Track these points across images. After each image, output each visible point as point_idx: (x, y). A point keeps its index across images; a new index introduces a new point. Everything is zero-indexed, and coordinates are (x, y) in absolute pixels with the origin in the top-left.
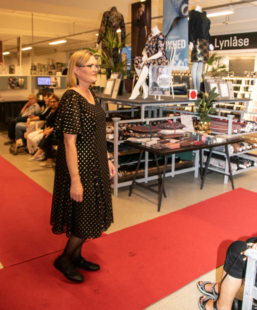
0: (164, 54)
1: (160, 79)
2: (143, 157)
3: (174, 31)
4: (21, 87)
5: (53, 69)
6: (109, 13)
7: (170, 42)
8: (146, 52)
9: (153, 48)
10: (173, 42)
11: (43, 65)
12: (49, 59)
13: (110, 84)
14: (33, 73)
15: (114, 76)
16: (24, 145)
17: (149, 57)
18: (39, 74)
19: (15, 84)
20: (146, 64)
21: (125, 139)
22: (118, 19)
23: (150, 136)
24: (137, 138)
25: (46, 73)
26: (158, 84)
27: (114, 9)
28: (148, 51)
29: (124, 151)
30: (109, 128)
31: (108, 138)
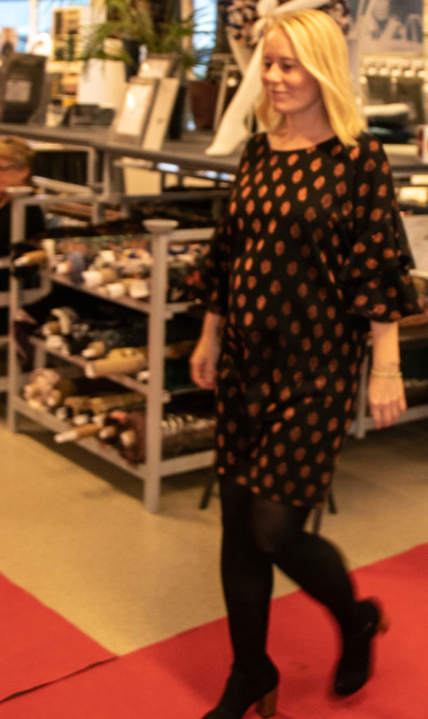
13: (136, 98)
15: (152, 68)
21: (191, 296)
30: (132, 256)
31: (127, 294)
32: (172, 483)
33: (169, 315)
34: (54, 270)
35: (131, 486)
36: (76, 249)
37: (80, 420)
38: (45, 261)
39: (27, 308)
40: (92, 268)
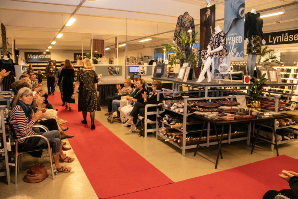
0: (225, 48)
1: (220, 67)
2: (206, 127)
3: (233, 30)
4: (117, 73)
5: (141, 61)
6: (183, 16)
7: (230, 38)
8: (210, 47)
9: (216, 43)
10: (232, 38)
11: (135, 58)
12: (139, 53)
13: (182, 71)
14: (126, 64)
15: (185, 65)
16: (118, 116)
17: (212, 49)
18: (131, 65)
19: (113, 72)
20: (209, 56)
21: (192, 112)
22: (189, 21)
23: (211, 110)
24: (201, 112)
25: (136, 64)
26: (219, 71)
27: (186, 13)
28: (212, 45)
29: (191, 122)
30: (181, 104)
31: (179, 111)
32: (188, 151)
33: (188, 116)
34: (165, 106)
35: (180, 151)
36: (169, 102)
37: (170, 137)
38: (163, 105)
39: (160, 115)
40: (172, 106)
